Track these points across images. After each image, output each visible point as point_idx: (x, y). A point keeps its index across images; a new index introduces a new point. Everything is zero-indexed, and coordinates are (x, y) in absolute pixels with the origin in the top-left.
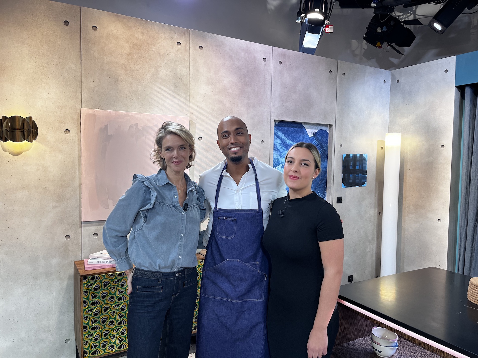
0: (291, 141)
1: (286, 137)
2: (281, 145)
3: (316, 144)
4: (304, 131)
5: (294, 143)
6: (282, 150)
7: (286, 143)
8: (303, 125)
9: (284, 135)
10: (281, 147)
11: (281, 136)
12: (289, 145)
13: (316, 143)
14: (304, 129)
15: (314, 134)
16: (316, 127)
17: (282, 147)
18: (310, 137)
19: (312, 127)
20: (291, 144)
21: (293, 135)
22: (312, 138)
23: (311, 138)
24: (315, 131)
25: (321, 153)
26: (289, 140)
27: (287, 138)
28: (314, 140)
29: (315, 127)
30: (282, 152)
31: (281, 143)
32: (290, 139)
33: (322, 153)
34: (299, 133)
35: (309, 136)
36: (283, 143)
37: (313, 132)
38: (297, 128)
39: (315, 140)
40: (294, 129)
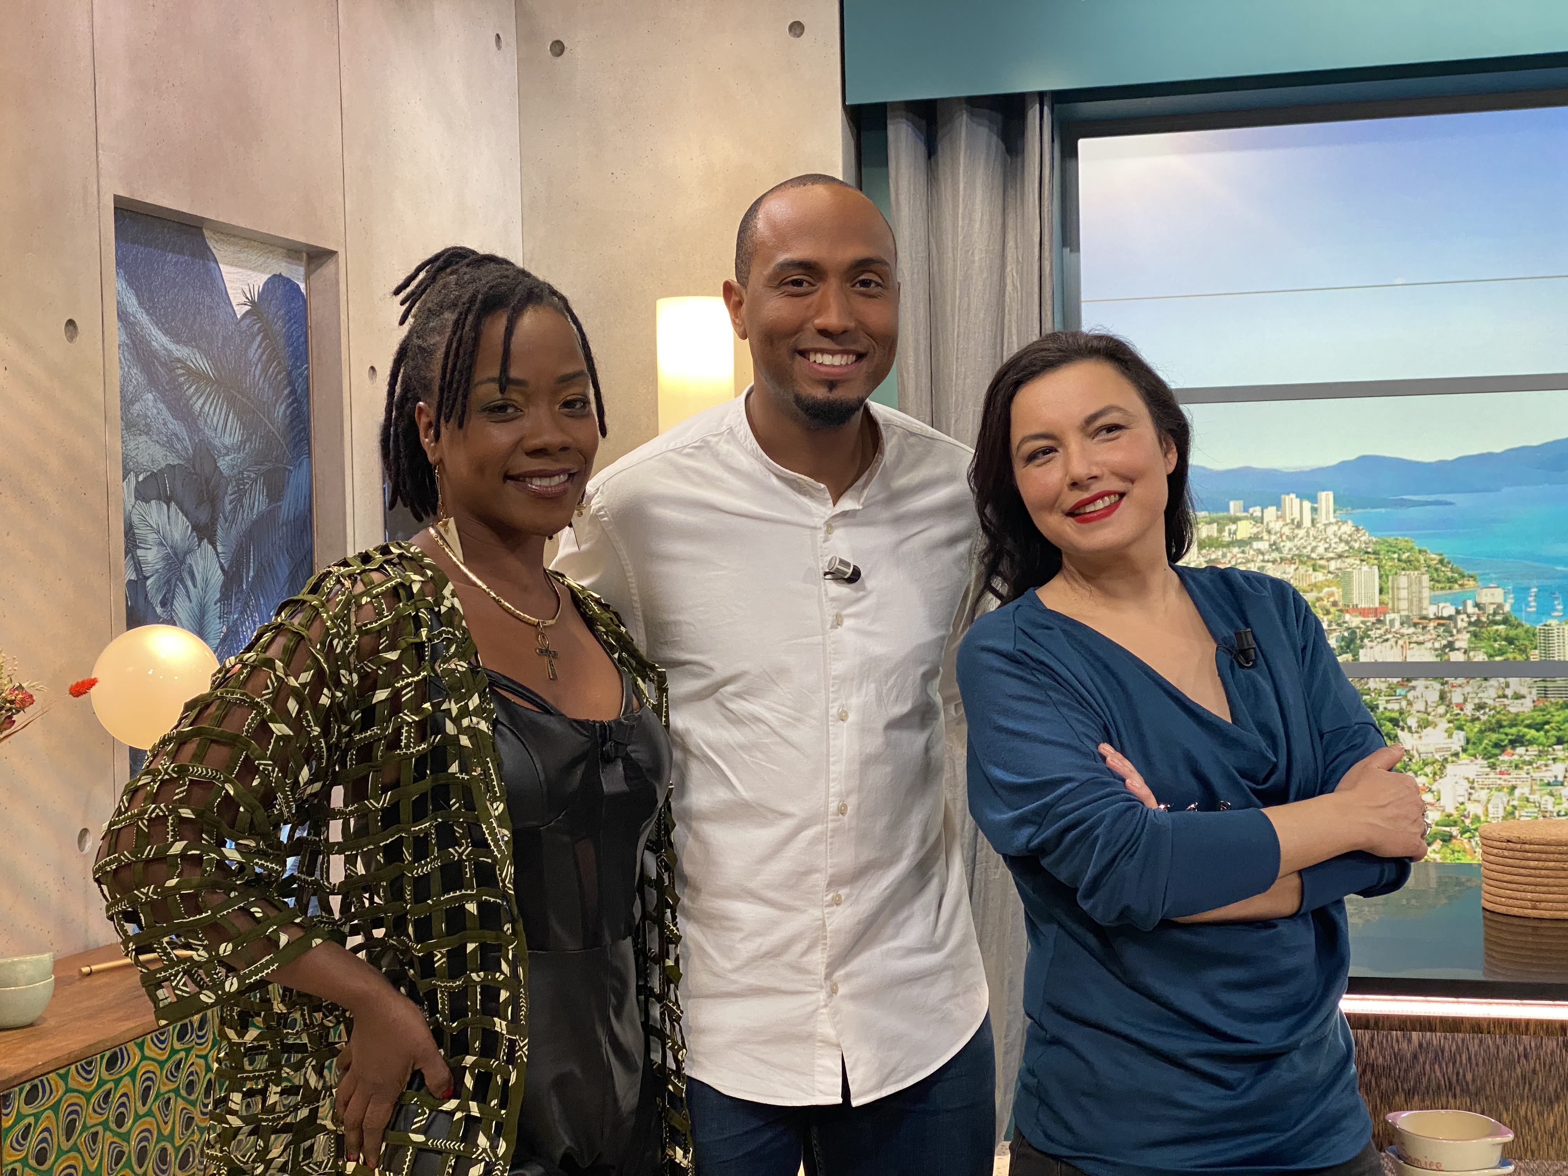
0: (166, 332)
1: (145, 308)
2: (126, 354)
3: (264, 357)
4: (213, 280)
5: (178, 347)
6: (131, 388)
7: (149, 344)
8: (211, 244)
9: (137, 296)
10: (126, 369)
11: (125, 299)
12: (157, 359)
13: (263, 354)
14: (213, 265)
15: (252, 302)
16: (260, 263)
17: (129, 367)
18: (239, 317)
19: (242, 256)
20: (166, 349)
21: (173, 299)
22: (248, 321)
23: (242, 323)
24: (259, 280)
25: (285, 412)
26: (157, 325)
27: (148, 313)
28: (254, 337)
29: (253, 257)
30: (132, 403)
31: (127, 345)
32: (163, 325)
33: (288, 413)
34: (194, 290)
35: (236, 308)
36: (133, 342)
37: (247, 287)
38: (184, 254)
39: (259, 338)
40: (176, 263)
